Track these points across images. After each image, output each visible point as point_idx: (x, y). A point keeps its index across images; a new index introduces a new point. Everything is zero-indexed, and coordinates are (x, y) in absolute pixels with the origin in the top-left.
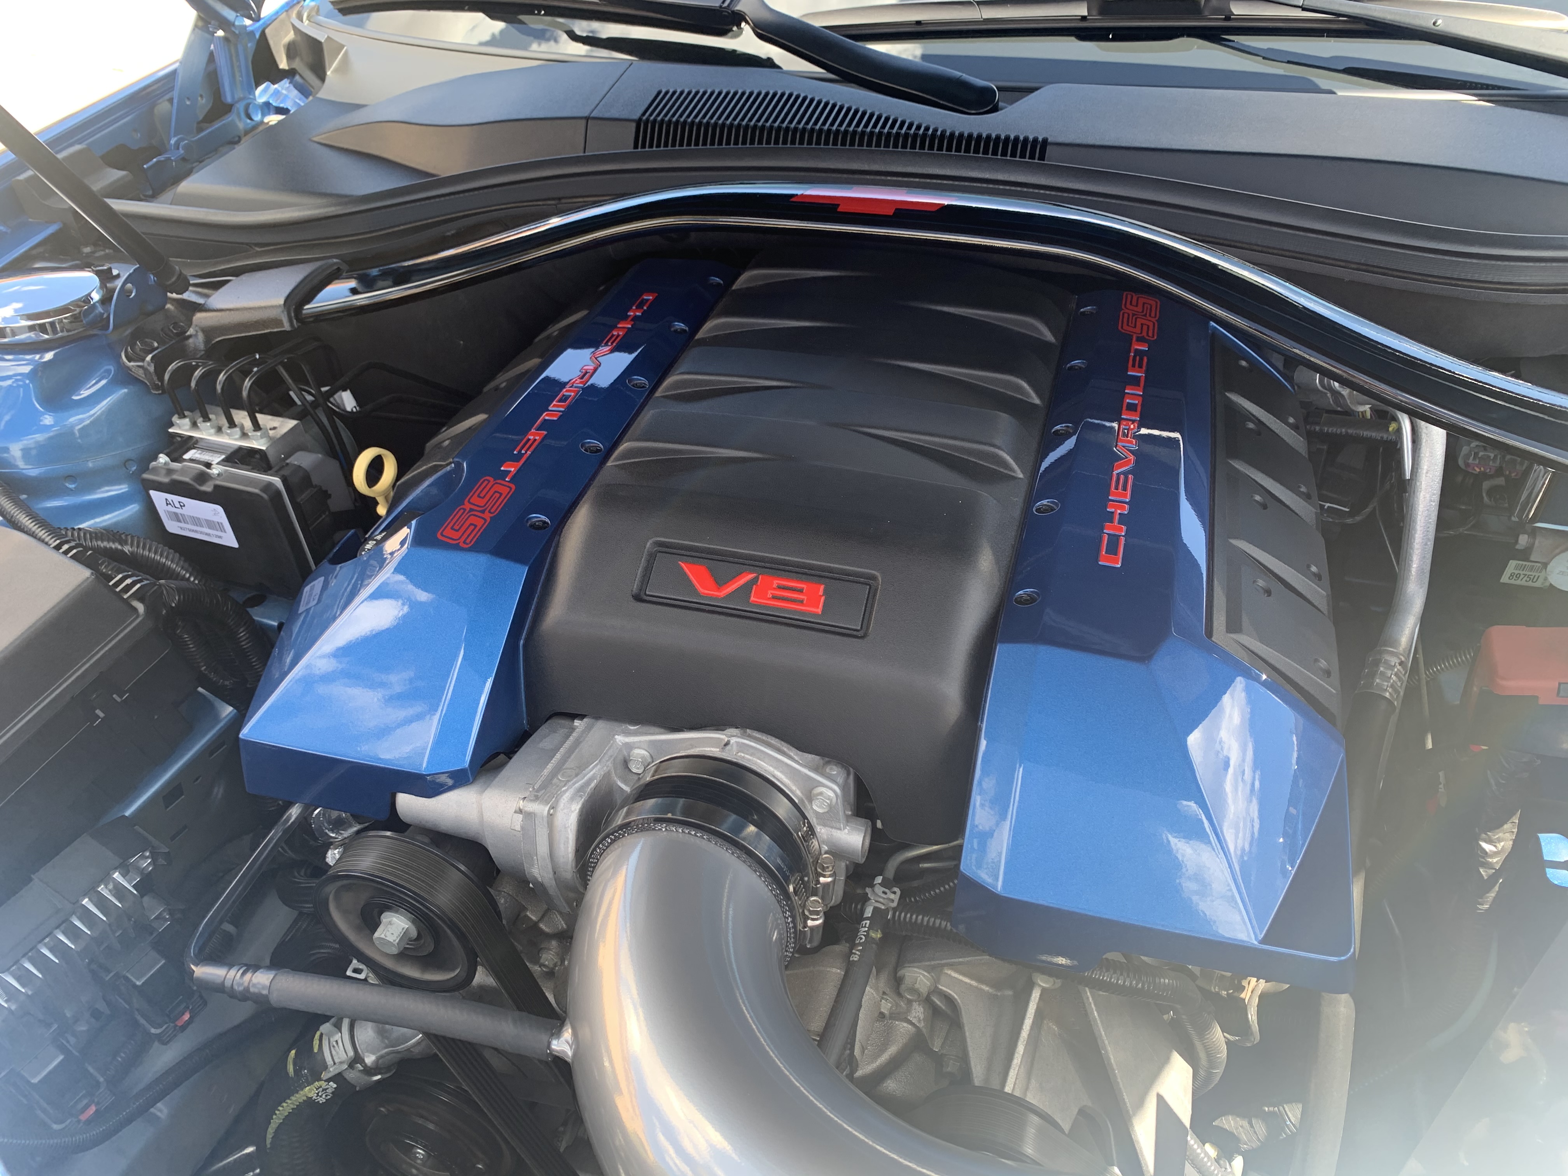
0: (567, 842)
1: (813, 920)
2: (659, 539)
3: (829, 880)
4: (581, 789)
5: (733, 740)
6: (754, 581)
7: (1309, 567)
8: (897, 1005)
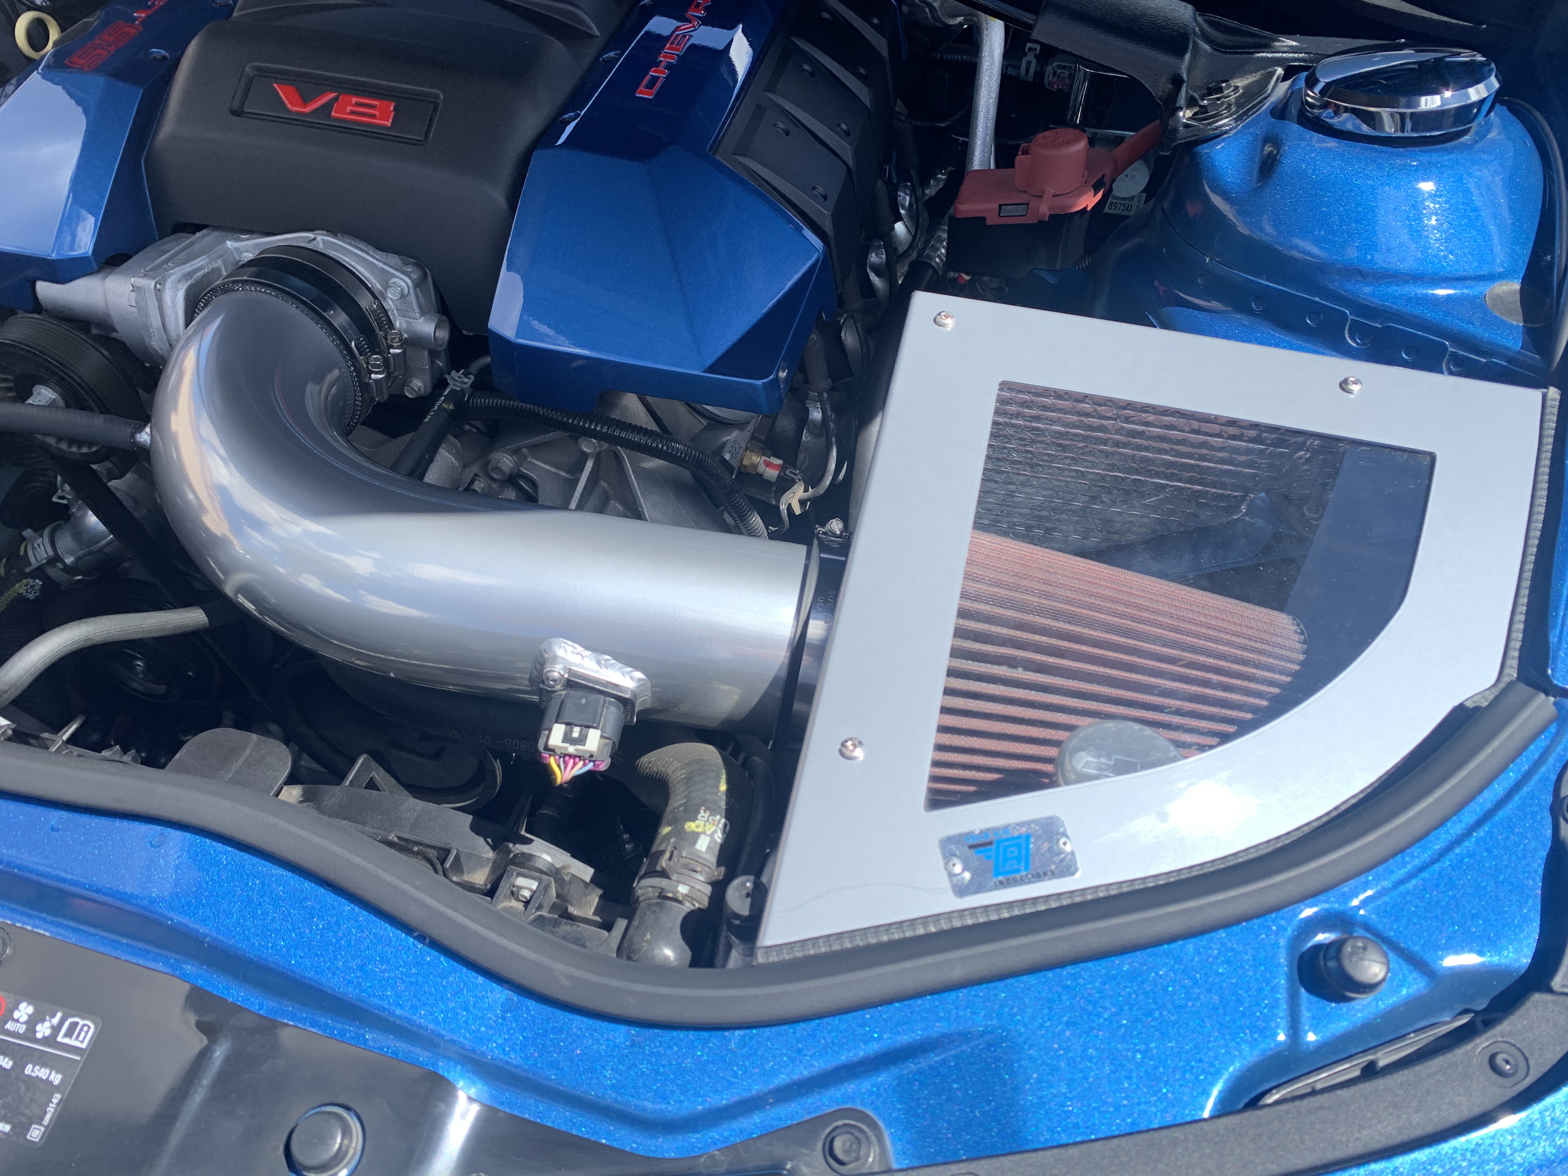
0: (176, 317)
1: (376, 373)
2: (258, 64)
3: (398, 351)
4: (188, 275)
5: (319, 238)
6: (336, 99)
7: (839, 125)
8: (489, 486)
